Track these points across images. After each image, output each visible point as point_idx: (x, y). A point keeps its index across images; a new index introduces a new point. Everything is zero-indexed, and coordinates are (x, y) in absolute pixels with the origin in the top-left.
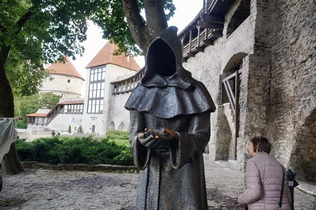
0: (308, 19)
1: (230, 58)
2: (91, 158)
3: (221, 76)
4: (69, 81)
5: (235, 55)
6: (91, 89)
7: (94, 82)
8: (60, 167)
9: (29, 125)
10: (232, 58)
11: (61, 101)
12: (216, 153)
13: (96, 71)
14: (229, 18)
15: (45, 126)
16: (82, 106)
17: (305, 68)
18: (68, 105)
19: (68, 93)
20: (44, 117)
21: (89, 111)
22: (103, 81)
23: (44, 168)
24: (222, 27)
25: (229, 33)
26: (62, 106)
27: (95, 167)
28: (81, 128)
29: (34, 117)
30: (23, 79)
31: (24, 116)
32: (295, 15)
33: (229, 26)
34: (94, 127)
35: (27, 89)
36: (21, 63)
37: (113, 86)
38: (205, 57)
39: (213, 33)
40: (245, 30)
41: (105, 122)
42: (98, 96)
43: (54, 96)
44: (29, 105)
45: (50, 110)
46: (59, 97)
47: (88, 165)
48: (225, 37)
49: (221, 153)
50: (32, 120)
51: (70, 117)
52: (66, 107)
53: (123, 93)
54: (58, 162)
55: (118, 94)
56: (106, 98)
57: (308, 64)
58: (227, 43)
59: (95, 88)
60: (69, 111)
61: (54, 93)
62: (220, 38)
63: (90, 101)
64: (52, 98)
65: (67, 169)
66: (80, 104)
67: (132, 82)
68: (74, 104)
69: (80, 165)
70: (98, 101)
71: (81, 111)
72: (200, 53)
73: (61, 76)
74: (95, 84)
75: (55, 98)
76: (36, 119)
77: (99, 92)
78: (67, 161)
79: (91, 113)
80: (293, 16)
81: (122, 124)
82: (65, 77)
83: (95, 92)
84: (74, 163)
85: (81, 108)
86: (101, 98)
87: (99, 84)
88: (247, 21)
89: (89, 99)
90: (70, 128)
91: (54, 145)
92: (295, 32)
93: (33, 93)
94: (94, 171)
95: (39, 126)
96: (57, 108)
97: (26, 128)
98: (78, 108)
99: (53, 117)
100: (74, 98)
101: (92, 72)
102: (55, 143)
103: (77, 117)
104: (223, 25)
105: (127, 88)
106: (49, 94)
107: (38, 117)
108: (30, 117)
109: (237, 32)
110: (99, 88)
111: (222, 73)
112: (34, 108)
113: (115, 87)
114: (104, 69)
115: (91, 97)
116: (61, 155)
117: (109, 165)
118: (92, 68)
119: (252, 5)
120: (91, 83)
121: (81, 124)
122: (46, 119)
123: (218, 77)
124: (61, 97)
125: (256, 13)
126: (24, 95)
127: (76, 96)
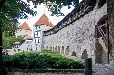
1: (101, 17)
2: (42, 65)
4: (27, 31)
5: (104, 16)
6: (35, 34)
7: (36, 31)
8: (26, 71)
9: (12, 48)
10: (102, 17)
11: (24, 39)
12: (96, 60)
13: (37, 27)
14: (98, 1)
15: (18, 48)
16: (32, 40)
18: (27, 40)
19: (27, 36)
20: (18, 45)
21: (35, 42)
22: (40, 31)
23: (18, 71)
25: (99, 7)
26: (24, 40)
27: (44, 70)
28: (31, 49)
29: (14, 45)
30: (9, 29)
31: (11, 44)
33: (99, 4)
34: (36, 48)
35: (11, 34)
36: (9, 23)
37: (44, 33)
38: (84, 19)
39: (89, 9)
41: (41, 46)
42: (38, 37)
43: (22, 37)
44: (12, 40)
45: (20, 42)
46: (23, 37)
47: (41, 69)
48: (97, 9)
49: (98, 60)
50: (13, 46)
51: (28, 44)
52: (26, 41)
53: (48, 35)
54: (25, 68)
55: (46, 36)
56: (41, 37)
58: (98, 12)
59: (37, 34)
60: (27, 42)
61: (21, 36)
62: (92, 11)
63: (35, 39)
64: (21, 38)
65: (30, 72)
66: (31, 40)
67: (51, 31)
68: (29, 40)
69: (37, 69)
70: (38, 38)
71: (32, 42)
72: (81, 18)
73: (24, 30)
74: (37, 32)
75: (22, 38)
76: (15, 46)
77: (38, 35)
78: (30, 67)
79: (35, 43)
81: (47, 47)
82: (25, 30)
83: (37, 35)
84: (34, 68)
85: (32, 41)
86: (39, 37)
87: (38, 32)
89: (35, 38)
90: (27, 48)
91: (23, 58)
93: (14, 35)
94: (44, 72)
95: (16, 48)
96: (22, 41)
97: (11, 49)
98: (31, 41)
99: (21, 45)
100: (29, 38)
101: (36, 28)
102: (24, 57)
103: (30, 44)
105: (49, 33)
106: (20, 36)
107: (16, 45)
108: (13, 45)
110: (38, 34)
111: (96, 24)
112: (14, 41)
113: (45, 33)
114: (40, 27)
115: (35, 37)
116: (27, 64)
117: (51, 69)
118: (36, 26)
120: (35, 32)
121: (31, 47)
122: (19, 45)
123: (95, 26)
124: (24, 37)
126: (10, 36)
127: (29, 37)
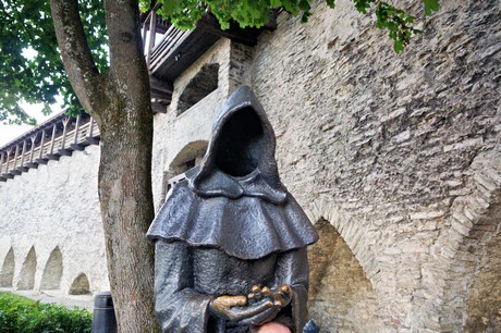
0: (298, 108)
1: (183, 146)
3: (166, 173)
5: (190, 144)
10: (186, 147)
14: (181, 86)
17: (296, 172)
24: (169, 97)
25: (181, 109)
32: (281, 100)
33: (181, 98)
40: (208, 108)
48: (175, 114)
57: (301, 166)
58: (177, 124)
62: (162, 114)
80: (277, 100)
88: (213, 95)
92: (281, 122)
104: (171, 95)
109: (195, 108)
111: (167, 168)
119: (220, 76)
123: (162, 175)
125: (227, 87)
